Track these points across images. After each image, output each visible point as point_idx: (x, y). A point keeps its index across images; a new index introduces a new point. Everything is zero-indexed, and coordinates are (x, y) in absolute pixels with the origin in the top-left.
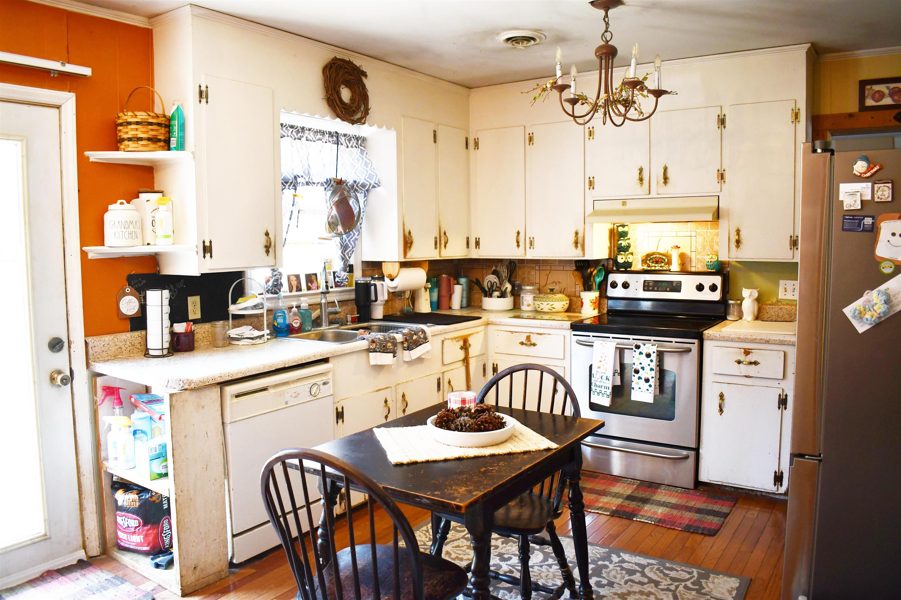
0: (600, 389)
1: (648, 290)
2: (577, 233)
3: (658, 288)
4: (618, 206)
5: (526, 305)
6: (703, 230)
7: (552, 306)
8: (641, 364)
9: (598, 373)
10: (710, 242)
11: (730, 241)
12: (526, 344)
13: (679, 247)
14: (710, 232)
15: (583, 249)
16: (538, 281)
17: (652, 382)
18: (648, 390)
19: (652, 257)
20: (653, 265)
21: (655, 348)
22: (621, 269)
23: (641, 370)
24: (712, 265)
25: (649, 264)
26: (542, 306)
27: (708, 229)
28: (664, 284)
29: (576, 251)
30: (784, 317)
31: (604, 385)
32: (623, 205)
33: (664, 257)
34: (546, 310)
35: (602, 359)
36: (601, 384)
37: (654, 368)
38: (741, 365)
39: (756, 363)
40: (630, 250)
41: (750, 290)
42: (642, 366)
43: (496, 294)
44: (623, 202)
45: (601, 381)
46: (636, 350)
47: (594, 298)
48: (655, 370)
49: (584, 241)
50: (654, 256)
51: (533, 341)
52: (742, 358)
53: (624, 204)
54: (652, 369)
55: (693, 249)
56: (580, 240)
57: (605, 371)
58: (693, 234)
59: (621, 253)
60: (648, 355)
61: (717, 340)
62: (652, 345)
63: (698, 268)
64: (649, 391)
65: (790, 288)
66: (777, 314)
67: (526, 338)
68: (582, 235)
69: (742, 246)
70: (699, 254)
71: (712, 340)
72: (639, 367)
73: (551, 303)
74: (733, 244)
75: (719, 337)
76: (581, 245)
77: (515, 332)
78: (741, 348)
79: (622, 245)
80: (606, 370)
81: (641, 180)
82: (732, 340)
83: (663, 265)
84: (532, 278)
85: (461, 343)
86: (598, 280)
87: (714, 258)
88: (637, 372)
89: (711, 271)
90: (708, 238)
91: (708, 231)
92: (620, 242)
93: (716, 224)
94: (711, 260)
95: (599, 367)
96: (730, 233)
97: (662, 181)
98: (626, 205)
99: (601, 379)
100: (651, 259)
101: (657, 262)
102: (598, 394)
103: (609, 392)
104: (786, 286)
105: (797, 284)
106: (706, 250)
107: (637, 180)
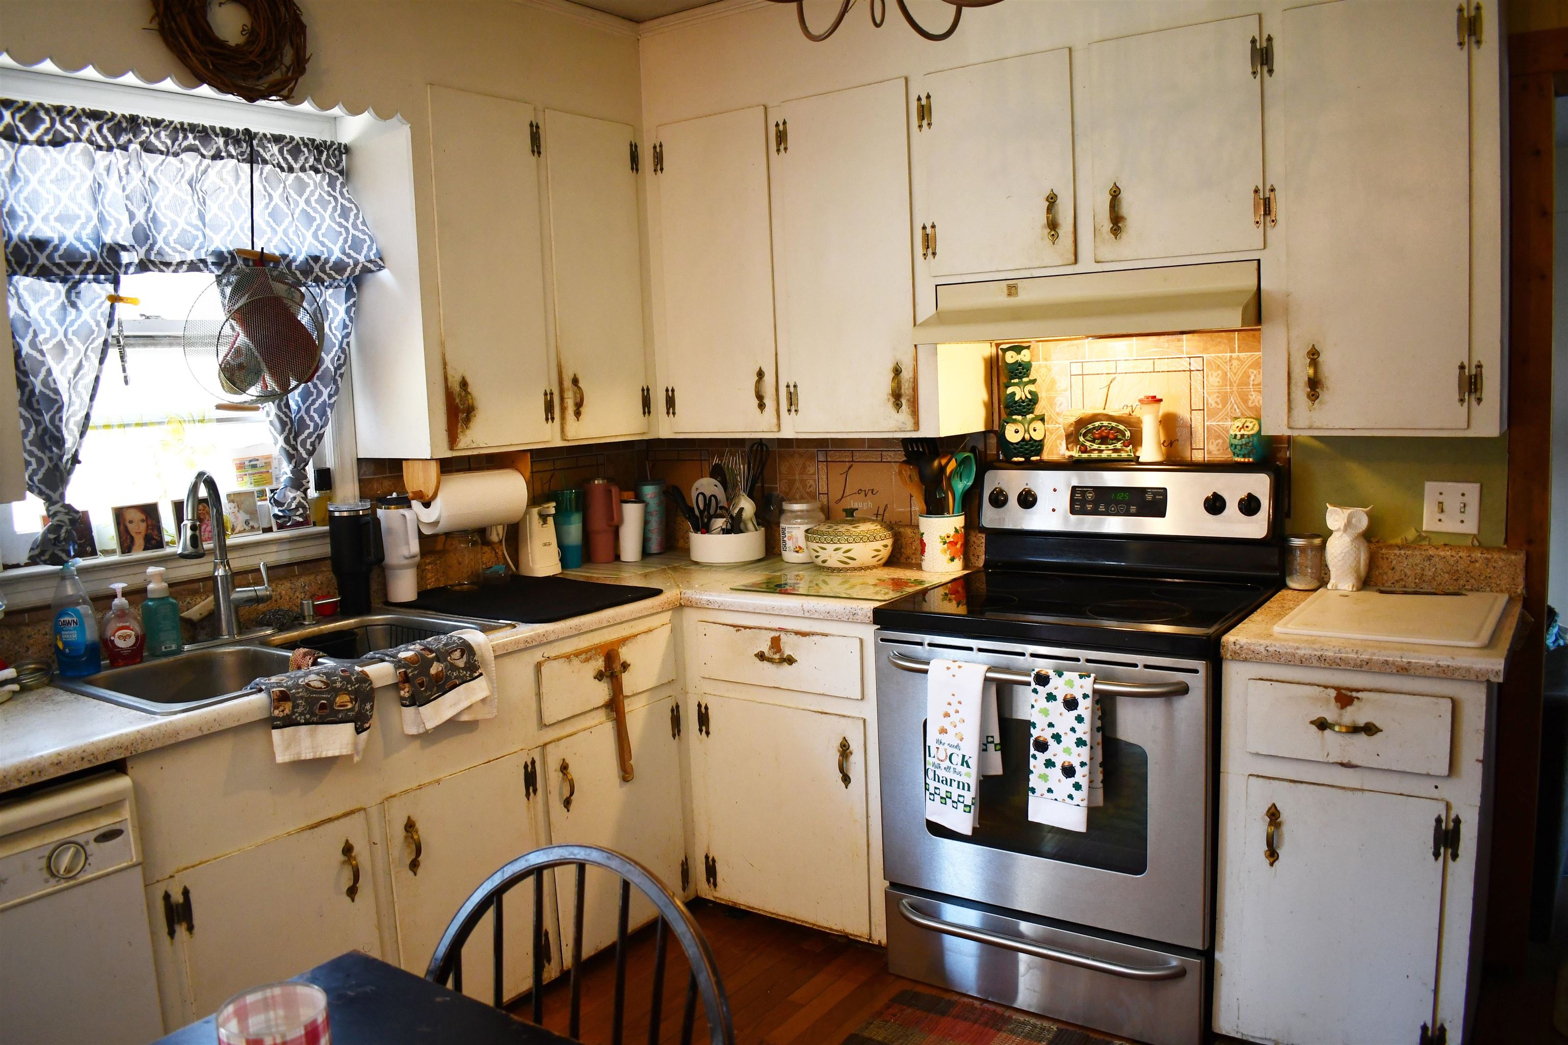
0: (948, 788)
1: (1084, 512)
2: (897, 371)
3: (1107, 507)
4: (997, 297)
5: (792, 548)
6: (1220, 355)
7: (848, 554)
8: (1051, 725)
9: (940, 746)
10: (1239, 385)
11: (1293, 381)
12: (770, 660)
13: (1161, 400)
14: (1238, 358)
15: (915, 413)
16: (825, 488)
17: (1081, 775)
18: (1070, 797)
19: (1090, 426)
20: (1095, 446)
21: (1088, 685)
22: (1015, 459)
23: (1052, 743)
24: (1246, 444)
25: (1083, 445)
26: (823, 555)
27: (1233, 351)
28: (1120, 496)
29: (896, 415)
30: (1439, 579)
31: (957, 778)
32: (1010, 295)
33: (1121, 427)
34: (833, 562)
35: (951, 710)
36: (950, 775)
37: (1086, 738)
38: (1327, 732)
39: (1370, 729)
40: (1038, 410)
41: (1348, 511)
42: (1053, 731)
43: (719, 523)
44: (1010, 287)
45: (949, 768)
46: (1039, 688)
47: (952, 533)
48: (1088, 743)
49: (915, 389)
50: (1097, 424)
51: (787, 652)
52: (1330, 713)
53: (1012, 290)
54: (1080, 742)
55: (1197, 404)
56: (906, 389)
57: (959, 742)
58: (1196, 364)
59: (1014, 417)
60: (1071, 704)
61: (1260, 662)
62: (1081, 677)
63: (1210, 452)
64: (1076, 801)
65: (1452, 503)
66: (1419, 571)
67: (769, 643)
68: (911, 375)
69: (1324, 395)
70: (1210, 416)
71: (1245, 660)
72: (1047, 735)
73: (846, 547)
74: (1301, 392)
75: (1264, 653)
76: (908, 400)
77: (745, 628)
78: (1326, 687)
79: (1017, 398)
80: (962, 739)
81: (1053, 225)
82: (1303, 662)
83: (1119, 445)
84: (811, 482)
85: (599, 663)
86: (960, 486)
87: (1251, 425)
88: (1042, 746)
89: (1242, 460)
90: (1235, 374)
91: (1235, 355)
92: (1010, 390)
93: (1254, 336)
94: (1242, 432)
95: (943, 731)
96: (1292, 360)
97: (1108, 225)
98: (1016, 294)
99: (947, 763)
100: (1089, 431)
101: (1104, 440)
102: (944, 800)
103: (969, 796)
104: (1441, 498)
105: (1472, 490)
106: (1229, 406)
107: (1043, 227)
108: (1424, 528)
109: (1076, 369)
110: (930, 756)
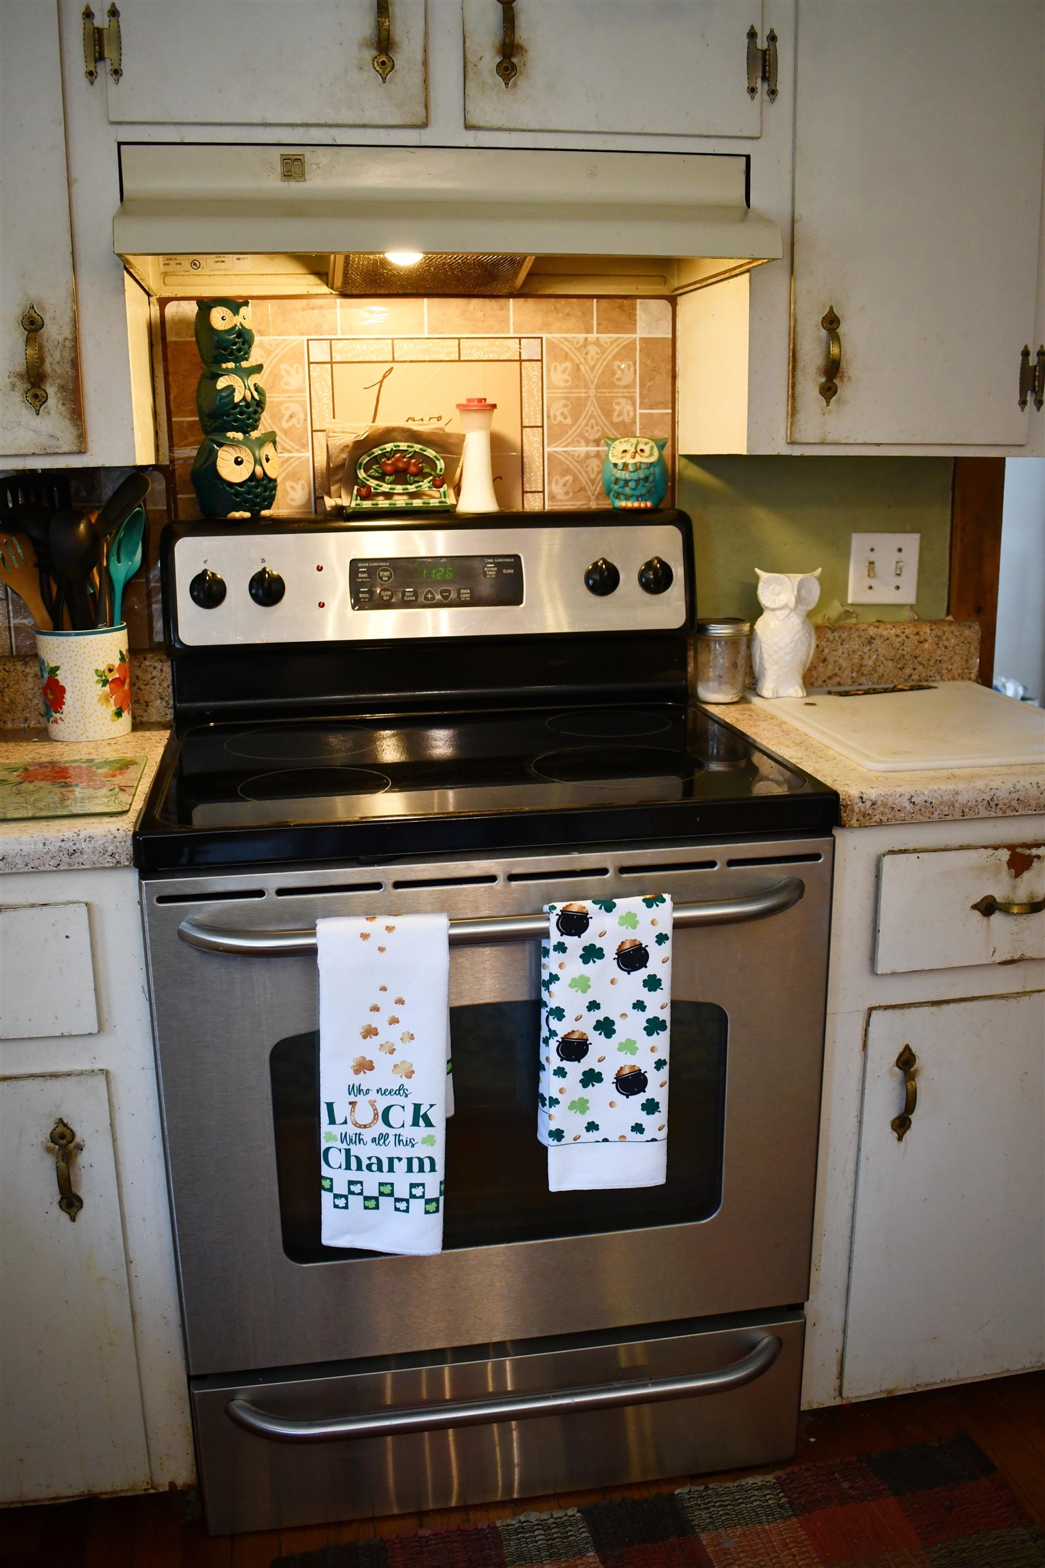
0: (386, 1177)
1: (375, 604)
2: (32, 325)
3: (418, 593)
4: (259, 176)
6: (569, 336)
8: (593, 1006)
9: (360, 1099)
10: (598, 387)
11: (800, 365)
13: (494, 406)
14: (597, 343)
15: (77, 413)
17: (657, 1087)
18: (638, 1128)
19: (377, 451)
20: (386, 488)
21: (665, 914)
22: (237, 515)
23: (595, 1039)
25: (364, 485)
27: (589, 331)
29: (36, 422)
30: (881, 670)
31: (404, 1152)
32: (287, 175)
33: (430, 453)
35: (379, 1021)
36: (384, 1152)
37: (665, 1015)
38: (997, 918)
42: (599, 1015)
44: (285, 160)
45: (384, 1136)
46: (567, 940)
48: (668, 1024)
49: (75, 364)
50: (389, 447)
52: (1002, 887)
53: (293, 167)
54: (653, 1026)
55: (532, 418)
56: (55, 362)
57: (404, 1081)
58: (530, 350)
59: (230, 434)
60: (633, 958)
61: (903, 823)
62: (649, 903)
63: (553, 497)
64: (648, 1135)
65: (886, 565)
68: (67, 332)
69: (844, 390)
70: (554, 438)
71: (880, 824)
72: (585, 1026)
74: (810, 383)
75: (909, 807)
76: (62, 388)
78: (996, 848)
79: (237, 398)
80: (410, 1075)
81: (384, 44)
82: (964, 814)
83: (425, 485)
86: (123, 568)
87: (647, 448)
88: (574, 1049)
89: (636, 505)
90: (593, 368)
91: (592, 336)
92: (222, 383)
93: (621, 307)
95: (364, 1066)
96: (799, 329)
97: (490, 60)
98: (302, 176)
99: (380, 1127)
100: (375, 460)
101: (401, 475)
102: (372, 1203)
103: (433, 1183)
104: (872, 557)
105: (911, 542)
106: (582, 421)
107: (365, 44)
108: (850, 599)
109: (319, 352)
110: (332, 1121)
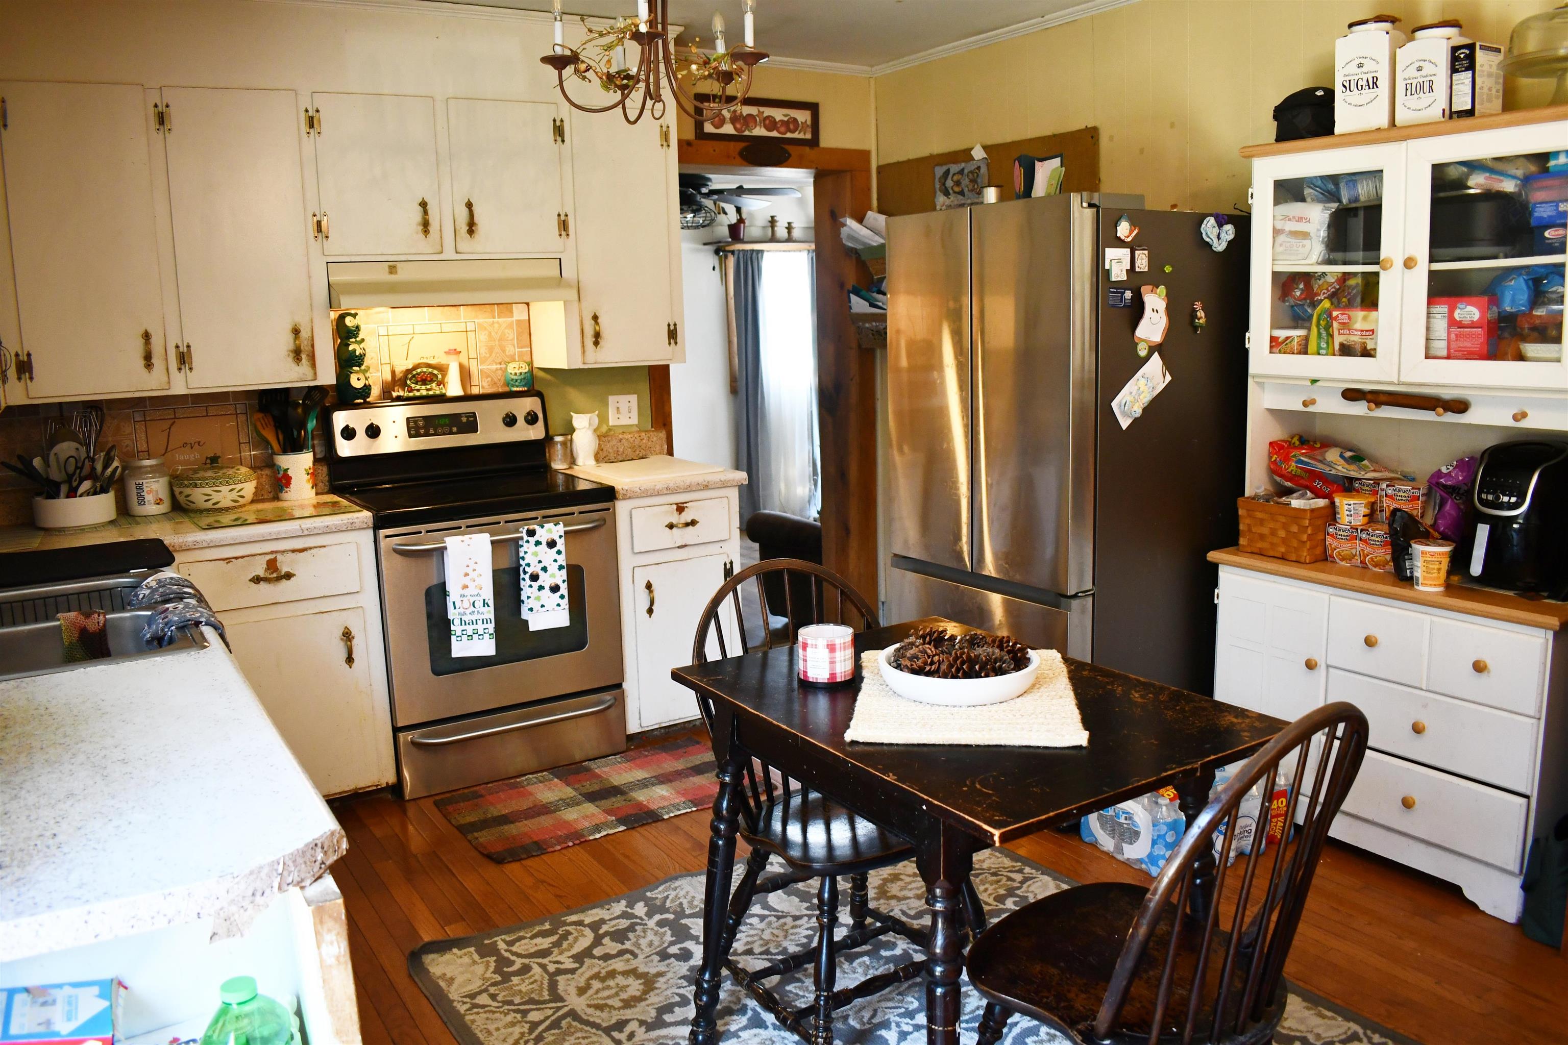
0: (475, 627)
1: (418, 435)
2: (296, 332)
3: (435, 430)
4: (380, 274)
5: (153, 502)
6: (486, 320)
7: (240, 494)
8: (540, 562)
9: (465, 599)
10: (499, 341)
11: (585, 335)
12: (266, 580)
13: (457, 353)
14: (498, 323)
15: (313, 365)
16: (145, 446)
17: (564, 590)
18: (559, 605)
19: (414, 372)
20: (418, 387)
21: (561, 529)
23: (541, 573)
24: (520, 379)
25: (410, 387)
26: (216, 497)
27: (494, 318)
28: (442, 421)
29: (296, 368)
30: (626, 452)
31: (481, 617)
32: (391, 273)
33: (435, 372)
34: (226, 503)
35: (469, 570)
36: (474, 618)
37: (564, 564)
38: (674, 529)
39: (693, 523)
40: (366, 362)
41: (589, 415)
42: (542, 565)
43: (86, 485)
44: (390, 267)
45: (473, 612)
46: (530, 539)
47: (311, 465)
48: (565, 567)
50: (419, 370)
51: (284, 569)
52: (675, 518)
53: (392, 270)
54: (561, 568)
55: (473, 354)
56: (305, 346)
57: (479, 591)
58: (470, 327)
60: (552, 544)
61: (638, 497)
62: (555, 525)
63: (483, 387)
64: (562, 607)
65: (624, 407)
67: (265, 566)
68: (309, 334)
69: (602, 342)
70: (482, 363)
71: (630, 498)
72: (537, 569)
73: (239, 487)
74: (589, 341)
75: (639, 491)
76: (308, 355)
77: (237, 558)
78: (671, 504)
79: (358, 353)
80: (480, 589)
81: (425, 225)
82: (658, 493)
83: (434, 385)
84: (128, 442)
88: (535, 578)
90: (496, 333)
91: (495, 320)
92: (351, 348)
94: (521, 371)
95: (465, 587)
96: (583, 321)
97: (465, 228)
98: (396, 273)
99: (472, 609)
100: (414, 376)
101: (424, 382)
102: (470, 637)
103: (491, 627)
104: (618, 405)
105: (634, 398)
106: (494, 355)
107: (419, 224)
108: (611, 424)
109: (383, 331)
110: (455, 608)
